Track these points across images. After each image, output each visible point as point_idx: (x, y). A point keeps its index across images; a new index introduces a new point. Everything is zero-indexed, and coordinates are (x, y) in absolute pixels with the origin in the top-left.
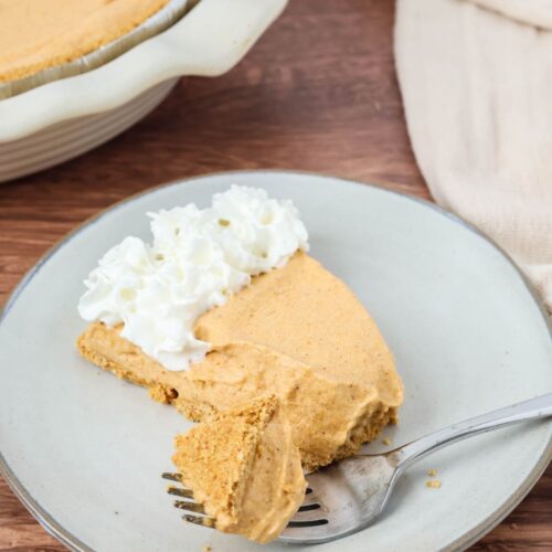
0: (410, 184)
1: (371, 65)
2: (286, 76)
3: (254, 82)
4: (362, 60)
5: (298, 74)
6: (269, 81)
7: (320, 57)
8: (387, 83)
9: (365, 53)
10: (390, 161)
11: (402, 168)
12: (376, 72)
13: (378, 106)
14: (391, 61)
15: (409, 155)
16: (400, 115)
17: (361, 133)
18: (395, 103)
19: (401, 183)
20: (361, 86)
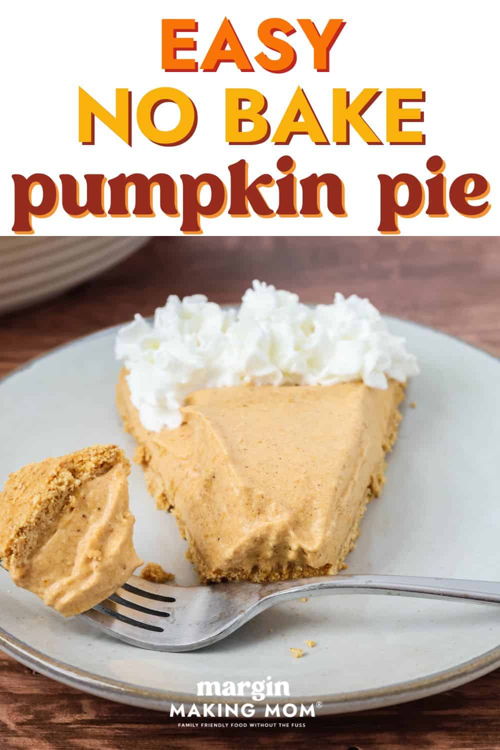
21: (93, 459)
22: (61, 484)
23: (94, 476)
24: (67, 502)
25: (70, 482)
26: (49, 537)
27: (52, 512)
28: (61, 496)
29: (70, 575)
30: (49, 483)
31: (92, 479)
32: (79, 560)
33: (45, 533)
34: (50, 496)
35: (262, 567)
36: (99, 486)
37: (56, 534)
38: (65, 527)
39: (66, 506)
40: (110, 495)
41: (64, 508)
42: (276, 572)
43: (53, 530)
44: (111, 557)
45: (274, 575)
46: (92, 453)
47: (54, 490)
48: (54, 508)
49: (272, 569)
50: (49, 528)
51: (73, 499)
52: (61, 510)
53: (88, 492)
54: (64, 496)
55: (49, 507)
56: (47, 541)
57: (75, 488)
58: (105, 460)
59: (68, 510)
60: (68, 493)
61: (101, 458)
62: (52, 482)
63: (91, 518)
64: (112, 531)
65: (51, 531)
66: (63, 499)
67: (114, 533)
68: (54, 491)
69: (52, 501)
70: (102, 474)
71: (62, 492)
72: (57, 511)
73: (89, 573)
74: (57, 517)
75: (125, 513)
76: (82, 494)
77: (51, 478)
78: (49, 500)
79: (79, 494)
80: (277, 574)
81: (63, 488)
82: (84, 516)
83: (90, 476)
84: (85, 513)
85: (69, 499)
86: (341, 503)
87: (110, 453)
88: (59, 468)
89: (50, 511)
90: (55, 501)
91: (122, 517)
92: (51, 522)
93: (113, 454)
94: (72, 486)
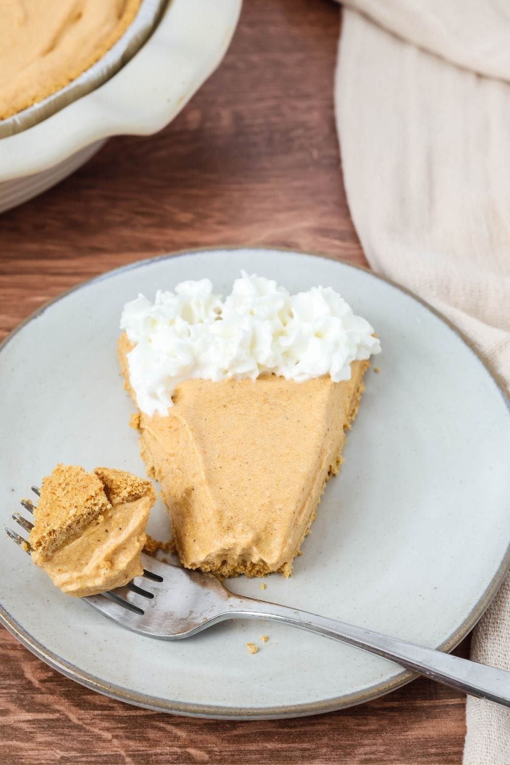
0: (342, 239)
1: (310, 109)
2: (226, 119)
3: (193, 126)
4: (302, 104)
5: (238, 118)
6: (208, 125)
7: (261, 99)
8: (326, 130)
9: (306, 96)
10: (324, 214)
11: (335, 223)
12: (315, 117)
13: (315, 154)
14: (330, 106)
15: (343, 208)
16: (336, 164)
17: (297, 184)
18: (333, 152)
19: (336, 238)
20: (300, 132)
21: (129, 489)
22: (95, 505)
23: (125, 502)
24: (96, 518)
25: (103, 505)
26: (73, 540)
27: (81, 523)
28: (93, 513)
29: (81, 571)
30: (87, 500)
31: (123, 503)
32: (92, 564)
33: (71, 537)
34: (84, 512)
35: (230, 563)
36: (126, 511)
37: (79, 540)
38: (88, 536)
39: (94, 521)
40: (132, 521)
41: (92, 522)
42: (242, 565)
43: (78, 536)
44: (118, 570)
45: (240, 568)
46: (129, 483)
47: (89, 508)
48: (84, 521)
49: (238, 564)
50: (76, 534)
51: (101, 518)
52: (89, 523)
53: (116, 514)
54: (95, 514)
55: (80, 520)
56: (71, 543)
57: (106, 510)
58: (138, 492)
59: (95, 524)
60: (99, 511)
61: (135, 489)
62: (89, 501)
63: (112, 534)
64: (125, 548)
65: (76, 536)
66: (94, 516)
67: (127, 551)
68: (88, 510)
69: (85, 517)
70: (132, 501)
71: (95, 511)
72: (86, 523)
73: (97, 576)
74: (85, 528)
75: (140, 537)
76: (110, 514)
77: (89, 498)
78: (82, 515)
79: (107, 514)
80: (242, 567)
81: (97, 509)
82: (106, 531)
83: (121, 501)
84: (108, 529)
85: (98, 517)
86: (298, 521)
87: (143, 488)
88: (99, 491)
89: (81, 522)
90: (87, 516)
91: (136, 540)
92: (79, 530)
93: (145, 490)
94: (104, 508)
